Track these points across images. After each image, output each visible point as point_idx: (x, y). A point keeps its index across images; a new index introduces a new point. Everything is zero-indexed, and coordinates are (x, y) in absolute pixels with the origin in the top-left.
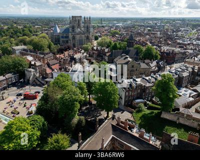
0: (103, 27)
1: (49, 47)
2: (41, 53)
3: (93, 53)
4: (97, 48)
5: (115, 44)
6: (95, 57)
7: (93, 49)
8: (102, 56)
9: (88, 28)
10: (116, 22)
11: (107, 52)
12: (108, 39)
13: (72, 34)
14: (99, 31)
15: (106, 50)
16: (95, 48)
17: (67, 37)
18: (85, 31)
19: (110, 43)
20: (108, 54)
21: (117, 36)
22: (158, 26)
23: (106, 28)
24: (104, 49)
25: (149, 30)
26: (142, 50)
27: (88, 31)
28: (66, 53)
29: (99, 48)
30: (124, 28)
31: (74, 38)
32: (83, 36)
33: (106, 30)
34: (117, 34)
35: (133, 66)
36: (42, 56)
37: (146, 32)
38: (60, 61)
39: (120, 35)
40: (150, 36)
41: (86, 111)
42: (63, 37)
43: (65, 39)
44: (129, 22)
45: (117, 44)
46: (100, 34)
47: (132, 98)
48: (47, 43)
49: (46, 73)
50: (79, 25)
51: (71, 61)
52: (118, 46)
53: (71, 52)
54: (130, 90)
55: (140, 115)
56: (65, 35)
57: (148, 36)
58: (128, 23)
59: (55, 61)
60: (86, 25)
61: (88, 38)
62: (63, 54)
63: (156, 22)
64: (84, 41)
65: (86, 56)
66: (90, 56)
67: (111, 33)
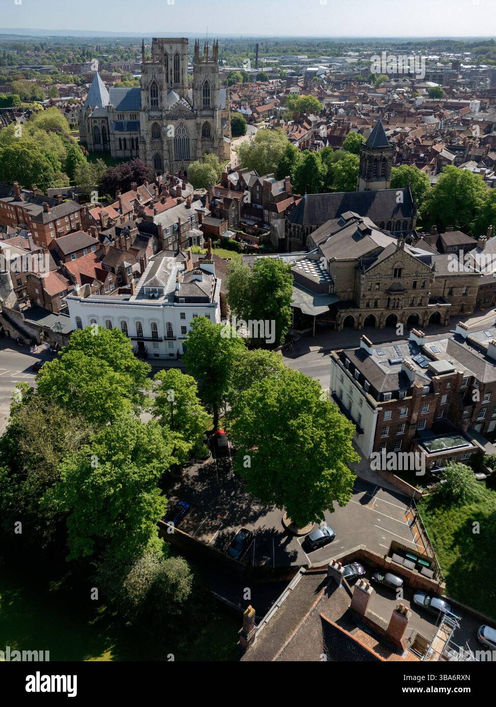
0: (262, 78)
1: (69, 167)
2: (32, 199)
3: (228, 201)
4: (241, 179)
5: (310, 161)
6: (232, 215)
7: (225, 182)
8: (260, 213)
9: (207, 90)
10: (304, 57)
11: (281, 198)
12: (280, 141)
13: (150, 118)
14: (248, 98)
15: (277, 188)
16: (233, 178)
17: (134, 126)
18: (199, 103)
19: (290, 154)
20: (282, 206)
21: (312, 118)
22: (465, 74)
23: (273, 84)
24: (268, 185)
25: (434, 93)
26: (422, 188)
27: (206, 102)
28: (127, 199)
29: (248, 178)
30: (336, 85)
31: (157, 133)
32: (190, 124)
33: (271, 93)
34: (313, 109)
35: (398, 273)
36: (36, 210)
37: (420, 100)
38: (102, 238)
39: (323, 113)
40: (441, 116)
41: (199, 488)
42: (119, 126)
43: (126, 135)
44: (352, 58)
45: (318, 160)
46: (249, 112)
47: (412, 432)
48: (63, 149)
49: (43, 292)
50: (177, 79)
51: (142, 240)
52: (322, 168)
53: (145, 194)
54: (401, 402)
55: (455, 518)
56: (127, 118)
57: (433, 120)
58: (349, 60)
59: (84, 238)
60: (202, 78)
61: (206, 132)
62: (116, 204)
63: (452, 56)
64: (192, 143)
65: (200, 214)
66: (213, 215)
67: (291, 107)
